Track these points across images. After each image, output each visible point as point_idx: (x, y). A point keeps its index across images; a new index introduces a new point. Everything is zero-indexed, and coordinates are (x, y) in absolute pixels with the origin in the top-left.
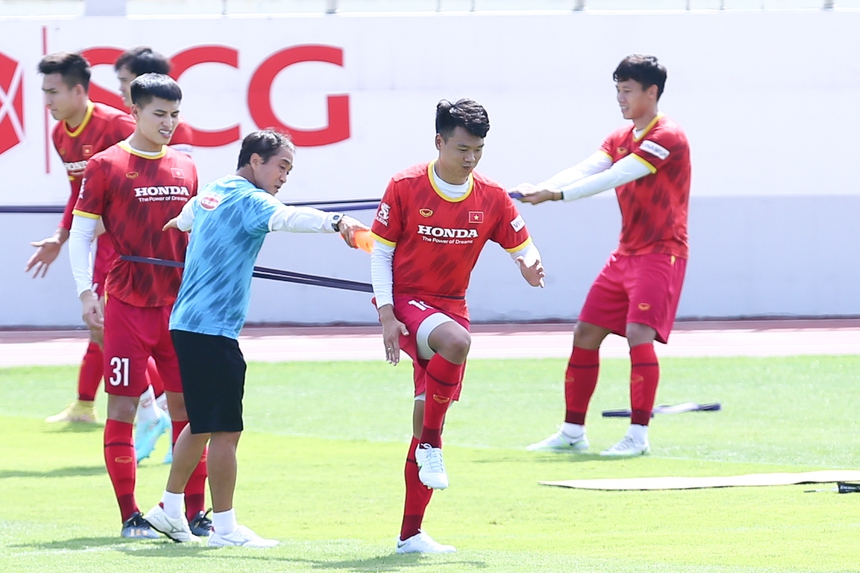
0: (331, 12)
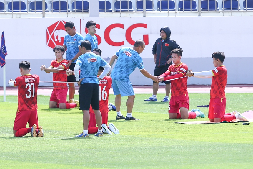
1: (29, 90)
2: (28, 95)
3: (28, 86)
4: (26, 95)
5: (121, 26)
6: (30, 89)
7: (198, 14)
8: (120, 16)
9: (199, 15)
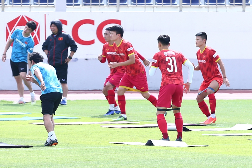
0: (118, 11)
1: (170, 64)
2: (170, 69)
3: (169, 60)
4: (168, 69)
5: (92, 22)
6: (171, 62)
7: (179, 9)
8: (91, 11)
9: (181, 11)
